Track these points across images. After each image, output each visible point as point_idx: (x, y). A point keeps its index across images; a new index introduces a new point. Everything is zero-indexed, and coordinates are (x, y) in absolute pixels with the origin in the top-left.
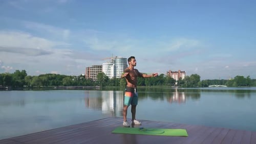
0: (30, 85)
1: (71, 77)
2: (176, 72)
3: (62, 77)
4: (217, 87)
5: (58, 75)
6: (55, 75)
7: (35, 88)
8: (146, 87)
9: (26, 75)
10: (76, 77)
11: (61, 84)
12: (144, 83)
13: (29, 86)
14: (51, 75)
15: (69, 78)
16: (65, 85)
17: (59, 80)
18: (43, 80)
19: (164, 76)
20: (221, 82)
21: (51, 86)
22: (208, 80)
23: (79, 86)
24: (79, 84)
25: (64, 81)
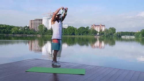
1: (18, 28)
2: (98, 25)
3: (11, 27)
4: (128, 37)
5: (8, 25)
6: (6, 25)
8: (76, 36)
10: (22, 27)
11: (10, 32)
12: (74, 33)
14: (2, 25)
15: (17, 28)
17: (9, 29)
19: (89, 28)
20: (131, 34)
21: (2, 34)
22: (122, 32)
23: (24, 34)
24: (24, 33)
25: (13, 31)
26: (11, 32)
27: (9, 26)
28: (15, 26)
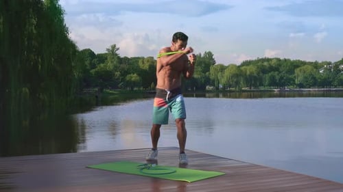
0: (221, 86)
1: (316, 66)
3: (297, 65)
5: (285, 60)
6: (279, 60)
7: (231, 91)
9: (214, 62)
10: (330, 63)
11: (290, 82)
13: (217, 88)
14: (268, 60)
15: (310, 67)
16: (301, 86)
17: (287, 73)
18: (248, 73)
21: (266, 88)
23: (336, 87)
24: (336, 83)
25: (299, 76)
26: (294, 81)
27: (289, 60)
28: (307, 61)
